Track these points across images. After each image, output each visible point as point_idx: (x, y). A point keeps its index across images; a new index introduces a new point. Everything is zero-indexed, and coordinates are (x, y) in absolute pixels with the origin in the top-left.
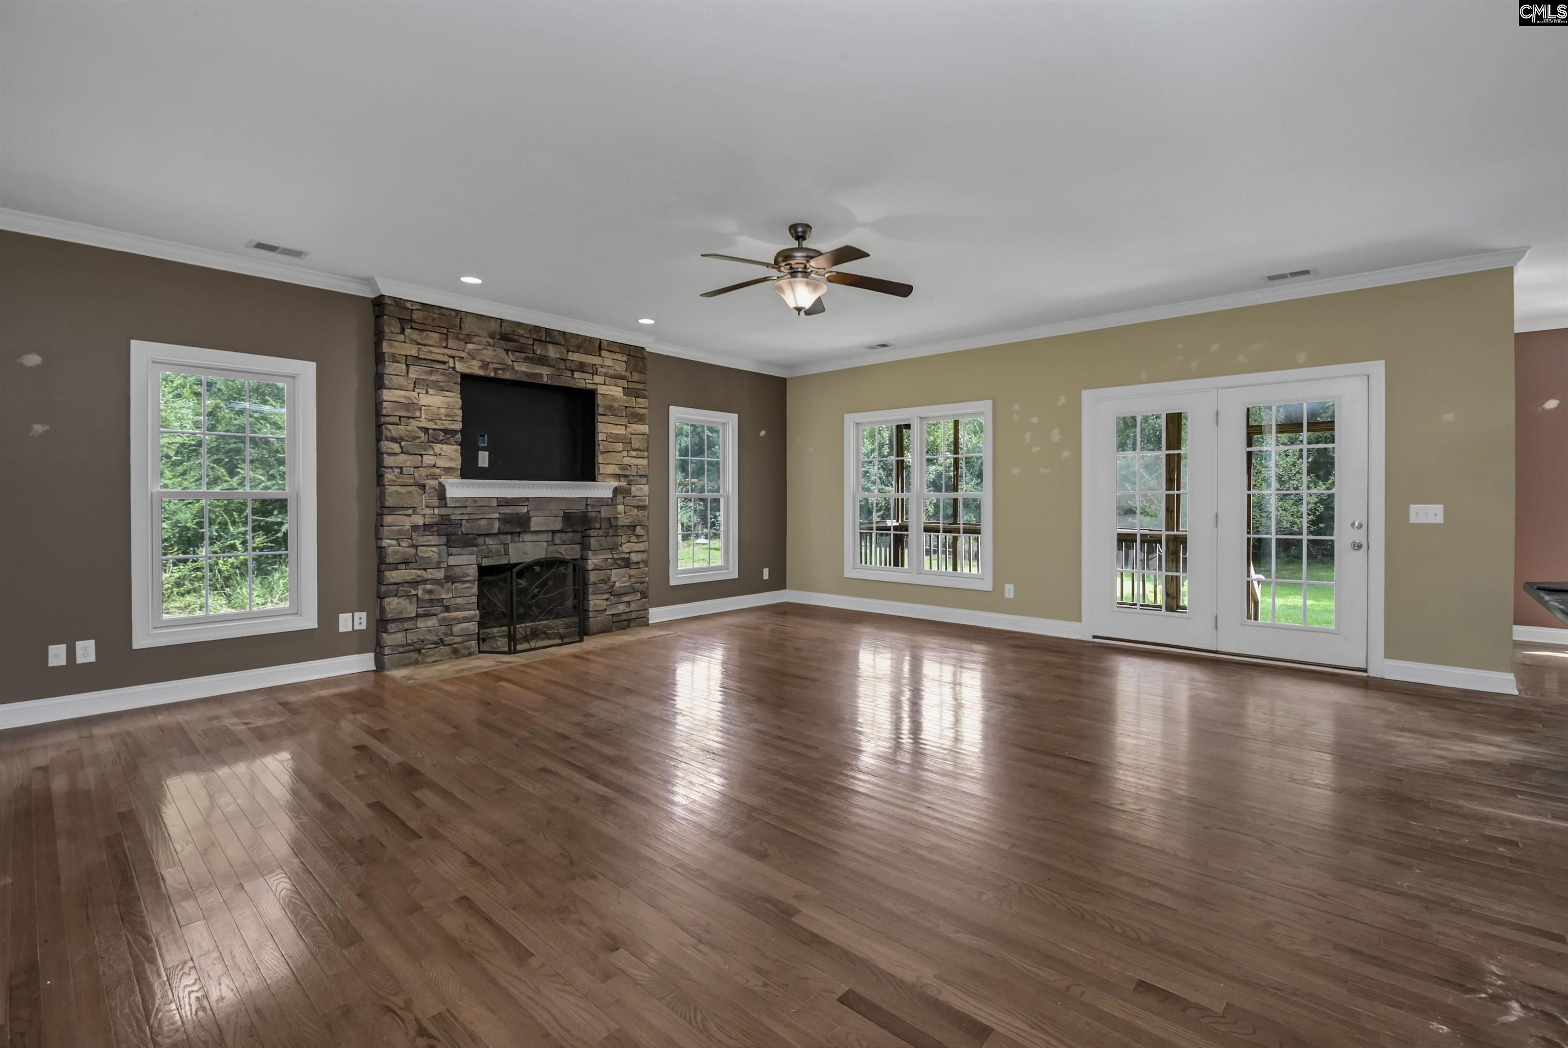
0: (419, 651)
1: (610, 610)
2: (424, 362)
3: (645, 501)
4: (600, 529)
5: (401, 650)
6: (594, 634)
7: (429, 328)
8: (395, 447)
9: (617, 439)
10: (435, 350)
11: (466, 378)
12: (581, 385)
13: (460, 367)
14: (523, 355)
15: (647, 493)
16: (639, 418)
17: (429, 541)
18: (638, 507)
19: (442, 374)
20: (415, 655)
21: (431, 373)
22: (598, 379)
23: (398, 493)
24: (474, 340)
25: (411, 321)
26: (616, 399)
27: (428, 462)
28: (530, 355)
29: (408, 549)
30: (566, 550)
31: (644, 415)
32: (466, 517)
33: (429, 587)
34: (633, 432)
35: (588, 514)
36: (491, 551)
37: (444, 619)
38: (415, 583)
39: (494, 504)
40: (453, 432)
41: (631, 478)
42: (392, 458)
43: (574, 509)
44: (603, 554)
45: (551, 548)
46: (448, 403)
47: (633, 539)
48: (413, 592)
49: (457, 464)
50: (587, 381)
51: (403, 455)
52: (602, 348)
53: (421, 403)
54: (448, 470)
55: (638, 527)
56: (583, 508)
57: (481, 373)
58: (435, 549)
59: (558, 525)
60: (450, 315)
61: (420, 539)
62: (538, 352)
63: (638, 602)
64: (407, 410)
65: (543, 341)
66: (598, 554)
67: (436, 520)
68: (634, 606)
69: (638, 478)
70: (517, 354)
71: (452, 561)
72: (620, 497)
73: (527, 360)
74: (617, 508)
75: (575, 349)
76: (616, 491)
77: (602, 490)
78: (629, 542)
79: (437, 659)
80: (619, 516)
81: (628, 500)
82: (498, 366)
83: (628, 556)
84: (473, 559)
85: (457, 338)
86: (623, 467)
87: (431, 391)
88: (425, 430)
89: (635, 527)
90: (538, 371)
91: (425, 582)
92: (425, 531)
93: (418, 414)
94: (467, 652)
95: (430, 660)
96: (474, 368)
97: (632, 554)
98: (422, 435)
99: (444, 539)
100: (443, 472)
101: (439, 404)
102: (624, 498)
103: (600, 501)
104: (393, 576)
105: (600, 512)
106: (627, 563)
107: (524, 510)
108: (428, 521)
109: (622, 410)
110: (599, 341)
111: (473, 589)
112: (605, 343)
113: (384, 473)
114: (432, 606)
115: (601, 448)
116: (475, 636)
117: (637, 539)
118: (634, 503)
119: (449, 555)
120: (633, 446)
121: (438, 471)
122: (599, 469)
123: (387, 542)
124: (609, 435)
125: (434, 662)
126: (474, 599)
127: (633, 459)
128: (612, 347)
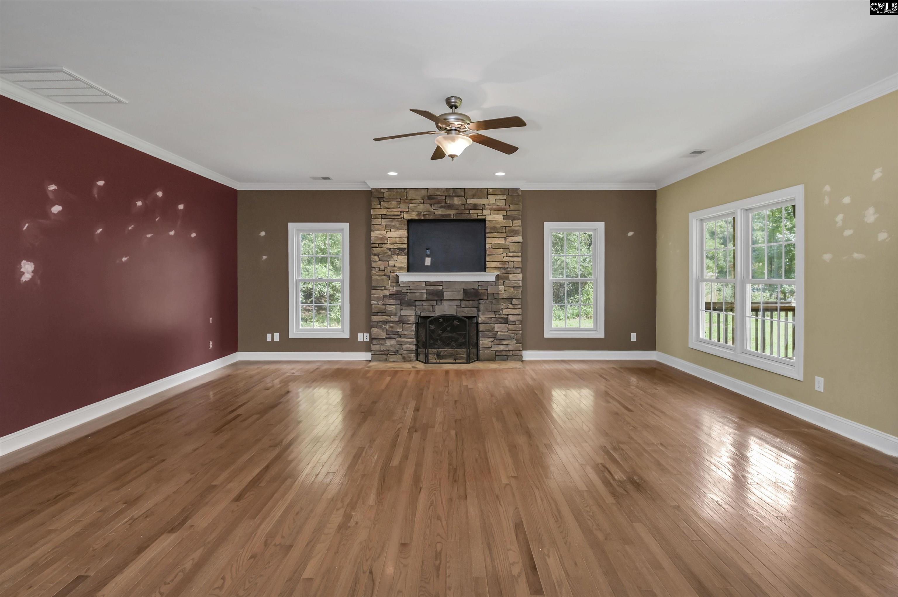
0: (387, 355)
1: (494, 348)
2: (389, 216)
3: (519, 284)
4: (487, 299)
5: (378, 353)
6: (482, 360)
7: (392, 199)
8: (376, 258)
9: (499, 246)
10: (394, 210)
11: (410, 222)
12: (475, 217)
13: (406, 216)
14: (439, 205)
15: (521, 279)
16: (515, 233)
17: (392, 302)
18: (514, 287)
19: (398, 221)
20: (385, 357)
21: (392, 221)
22: (485, 212)
23: (377, 279)
24: (413, 202)
25: (384, 197)
26: (499, 222)
27: (391, 264)
28: (443, 205)
29: (382, 306)
30: (468, 311)
31: (518, 230)
32: (409, 291)
33: (391, 325)
34: (511, 241)
35: (478, 291)
36: (424, 309)
37: (398, 341)
38: (385, 322)
39: (424, 284)
40: (403, 249)
41: (509, 269)
42: (375, 263)
43: (470, 288)
44: (489, 315)
45: (459, 309)
46: (401, 235)
47: (511, 306)
48: (384, 326)
49: (405, 265)
50: (478, 214)
51: (380, 262)
52: (489, 194)
53: (388, 236)
54: (401, 268)
55: (513, 299)
56: (476, 287)
57: (417, 218)
58: (394, 307)
59: (460, 296)
60: (402, 191)
61: (387, 301)
62: (448, 202)
63: (514, 345)
64: (381, 240)
65: (451, 196)
66: (485, 314)
67: (394, 292)
68: (511, 347)
69: (514, 269)
70: (436, 205)
71: (403, 313)
72: (501, 281)
73: (441, 207)
74: (499, 288)
75: (471, 197)
76: (497, 277)
77: (489, 277)
78: (508, 308)
79: (395, 360)
80: (500, 292)
81: (507, 283)
82: (426, 213)
83: (507, 316)
84: (414, 313)
85: (405, 202)
86: (502, 263)
87: (392, 230)
88: (390, 249)
90: (448, 213)
91: (390, 322)
92: (390, 298)
93: (386, 242)
94: (409, 359)
95: (392, 360)
96: (414, 216)
97: (509, 316)
98: (388, 251)
99: (398, 302)
100: (398, 269)
101: (396, 236)
102: (504, 282)
103: (487, 284)
105: (487, 290)
106: (506, 321)
107: (441, 288)
108: (391, 293)
109: (502, 229)
110: (487, 190)
111: (414, 328)
112: (491, 190)
113: (372, 270)
114: (393, 334)
115: (487, 252)
116: (414, 352)
117: (514, 307)
118: (511, 284)
119: (401, 310)
120: (511, 250)
121: (396, 269)
122: (488, 265)
123: (373, 302)
124: (495, 244)
125: (394, 361)
126: (413, 333)
127: (511, 258)
128: (496, 192)
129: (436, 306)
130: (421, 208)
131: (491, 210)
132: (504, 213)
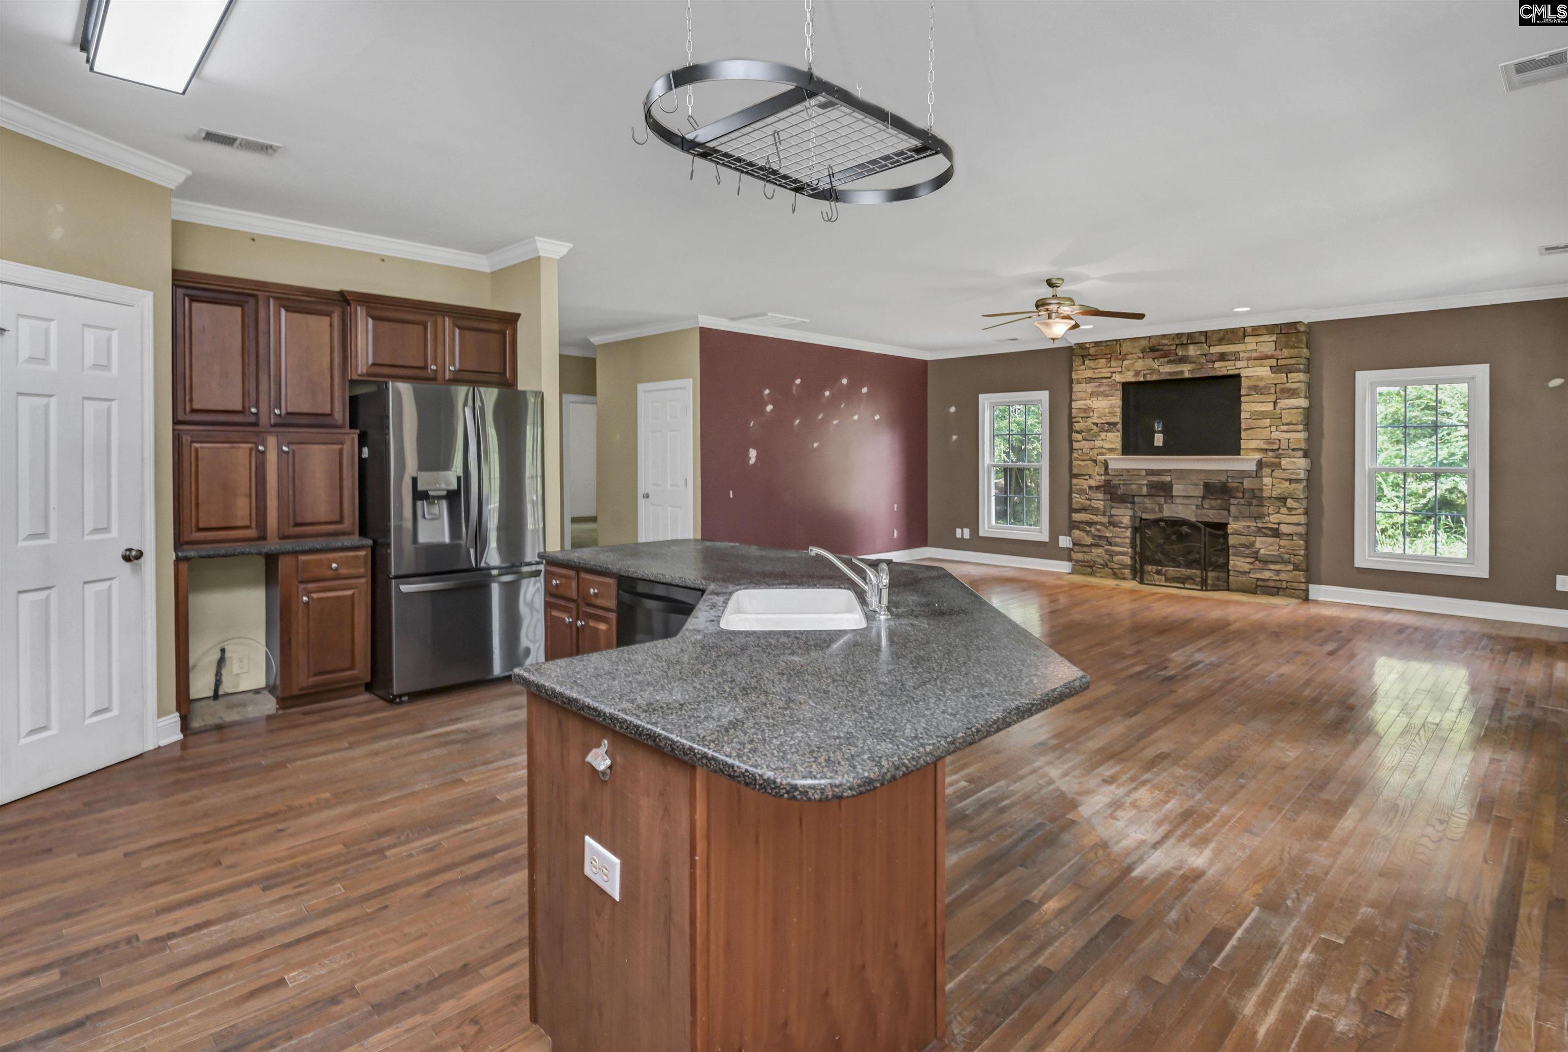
0: (1091, 567)
1: (1254, 573)
2: (1096, 380)
3: (1299, 474)
4: (1243, 498)
5: (1081, 564)
6: (1233, 591)
7: (1099, 357)
8: (1079, 437)
9: (1263, 415)
10: (1103, 370)
11: (1126, 386)
12: (1224, 372)
13: (1118, 378)
14: (1166, 359)
16: (1293, 393)
17: (1097, 497)
18: (1291, 481)
19: (1107, 385)
20: (1089, 570)
21: (1099, 386)
22: (1239, 364)
23: (1080, 465)
24: (1128, 357)
25: (1089, 355)
26: (1263, 378)
27: (1098, 445)
28: (1172, 358)
29: (1086, 501)
30: (1213, 514)
31: (1296, 389)
32: (1122, 482)
33: (1098, 527)
34: (1284, 407)
35: (1228, 484)
36: (1146, 508)
37: (1107, 551)
38: (1090, 524)
39: (1144, 473)
40: (1115, 424)
41: (1281, 451)
42: (1078, 444)
43: (1214, 479)
44: (1245, 521)
45: (1199, 511)
46: (1111, 405)
47: (1284, 510)
48: (1088, 529)
49: (1118, 445)
50: (1229, 368)
51: (1084, 442)
52: (1246, 335)
53: (1094, 407)
54: (1111, 450)
55: (1289, 500)
56: (1224, 479)
57: (1133, 380)
58: (1102, 503)
59: (1199, 492)
60: (1113, 344)
61: (1093, 495)
62: (1180, 354)
63: (1290, 574)
64: (1086, 413)
65: (1185, 344)
66: (1239, 521)
67: (1103, 483)
68: (1283, 576)
69: (1290, 451)
70: (1162, 360)
71: (1114, 512)
72: (1266, 471)
73: (1169, 362)
74: (1262, 481)
75: (1217, 343)
76: (1260, 464)
77: (1245, 462)
78: (1278, 513)
79: (1102, 575)
80: (1264, 488)
81: (1277, 473)
82: (1147, 372)
83: (1277, 526)
84: (1130, 513)
85: (1117, 359)
86: (1269, 441)
87: (1100, 398)
88: (1096, 424)
89: (1286, 499)
90: (1179, 369)
91: (1096, 523)
92: (1096, 490)
93: (1091, 414)
94: (1122, 576)
95: (1099, 575)
96: (1130, 377)
97: (1281, 525)
98: (1095, 427)
99: (1108, 497)
100: (1108, 452)
101: (1105, 406)
102: (1273, 471)
103: (1243, 474)
104: (1077, 517)
105: (1242, 483)
106: (1275, 533)
107: (1168, 479)
108: (1098, 484)
109: (1269, 388)
110: (1242, 330)
111: (1128, 533)
112: (1249, 330)
113: (1073, 453)
114: (1100, 540)
115: (1243, 426)
116: (1128, 567)
117: (1290, 511)
118: (1285, 475)
119: (1112, 507)
120: (1285, 421)
121: (1104, 451)
122: (1244, 444)
123: (1074, 495)
124: (1256, 413)
125: (1101, 577)
126: (1128, 541)
127: (1285, 434)
128: (1256, 331)
129: (1165, 506)
130: (1139, 365)
131: (1249, 359)
132: (1273, 362)
